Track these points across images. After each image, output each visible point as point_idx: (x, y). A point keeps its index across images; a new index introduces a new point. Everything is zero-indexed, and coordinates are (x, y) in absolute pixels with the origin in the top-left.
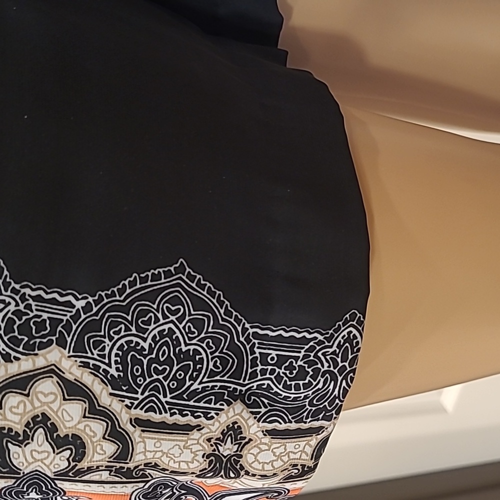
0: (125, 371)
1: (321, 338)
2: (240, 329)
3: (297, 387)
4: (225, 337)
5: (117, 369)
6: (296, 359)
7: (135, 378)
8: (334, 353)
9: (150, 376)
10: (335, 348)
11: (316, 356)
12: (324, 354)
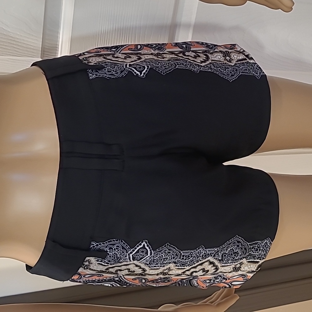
0: (222, 258)
1: (261, 242)
2: (246, 244)
3: (256, 253)
4: (243, 247)
5: (221, 258)
6: (256, 247)
7: (224, 259)
8: (263, 245)
9: (227, 258)
10: (263, 244)
11: (260, 246)
12: (261, 246)
